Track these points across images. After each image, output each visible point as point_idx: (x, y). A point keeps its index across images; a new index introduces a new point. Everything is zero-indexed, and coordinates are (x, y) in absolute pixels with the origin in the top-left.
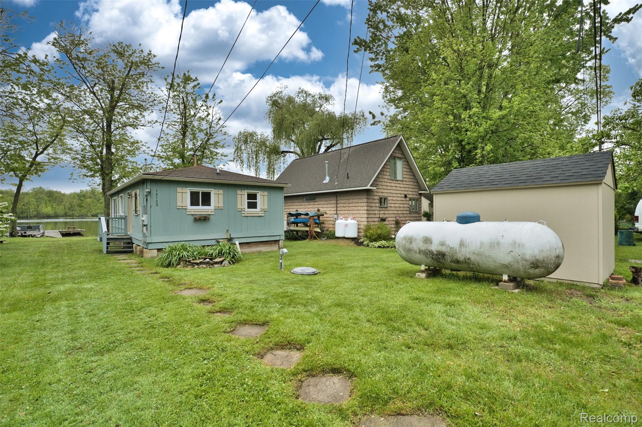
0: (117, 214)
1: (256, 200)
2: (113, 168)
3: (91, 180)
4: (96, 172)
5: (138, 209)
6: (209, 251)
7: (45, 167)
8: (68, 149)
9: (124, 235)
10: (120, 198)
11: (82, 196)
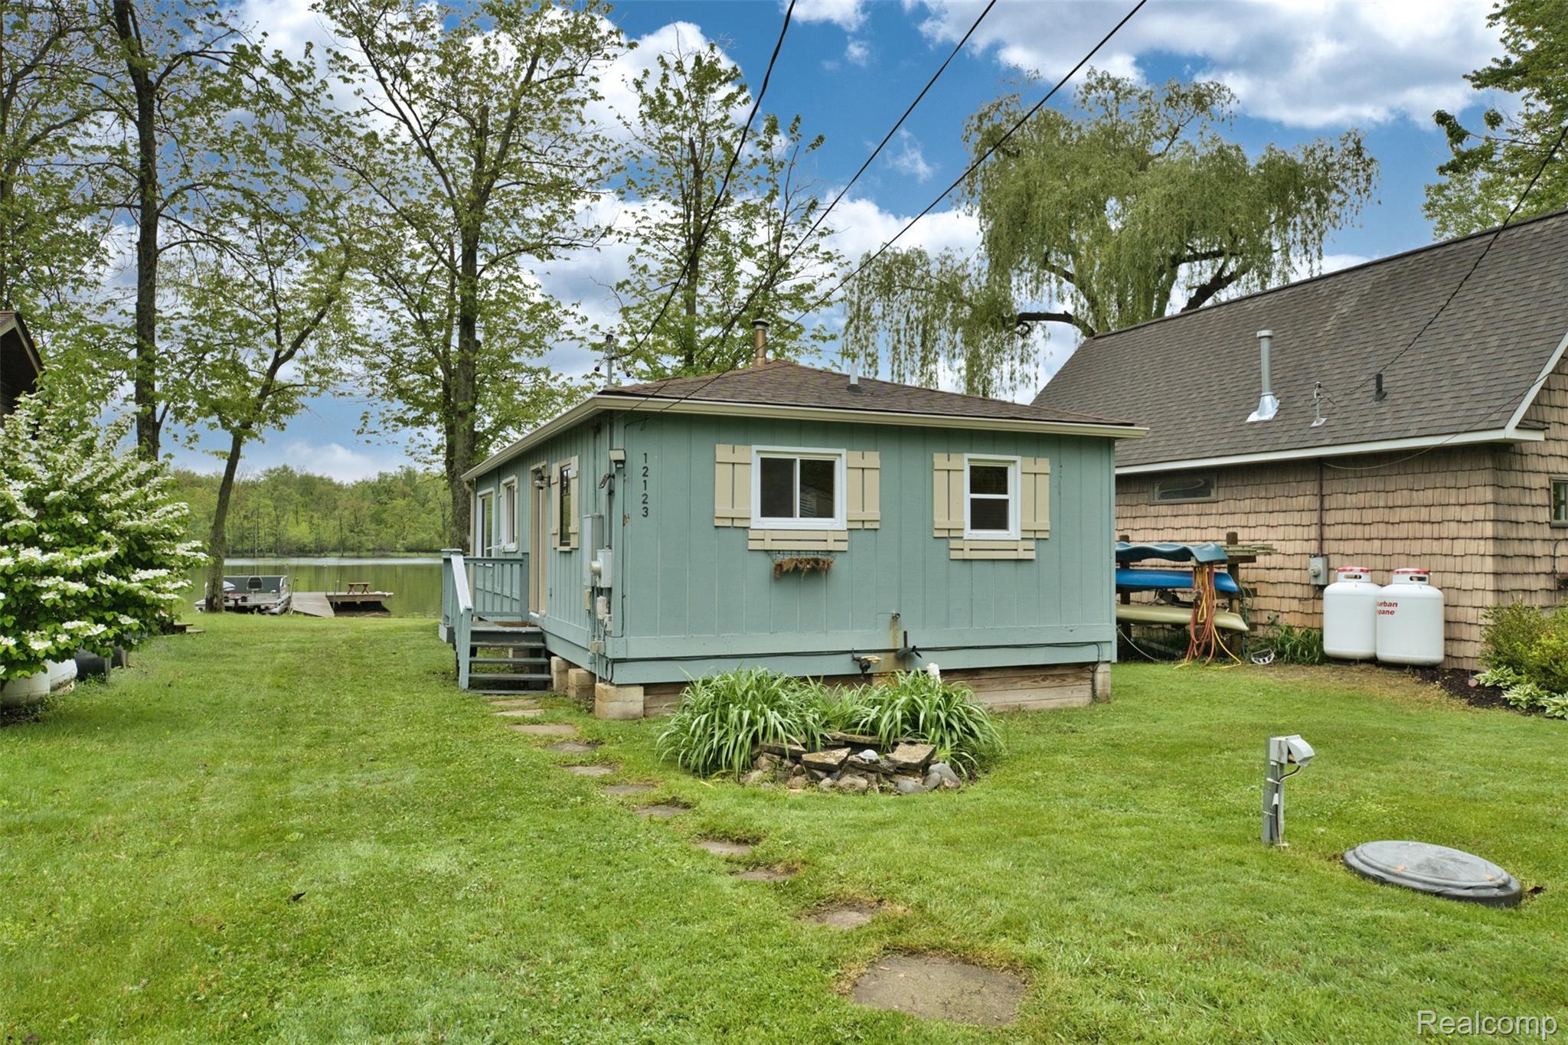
0: (494, 547)
1: (1005, 492)
2: (477, 394)
3: (415, 437)
4: (428, 408)
5: (571, 529)
6: (863, 709)
7: (299, 400)
8: (357, 340)
9: (518, 619)
10: (503, 491)
11: (381, 491)
